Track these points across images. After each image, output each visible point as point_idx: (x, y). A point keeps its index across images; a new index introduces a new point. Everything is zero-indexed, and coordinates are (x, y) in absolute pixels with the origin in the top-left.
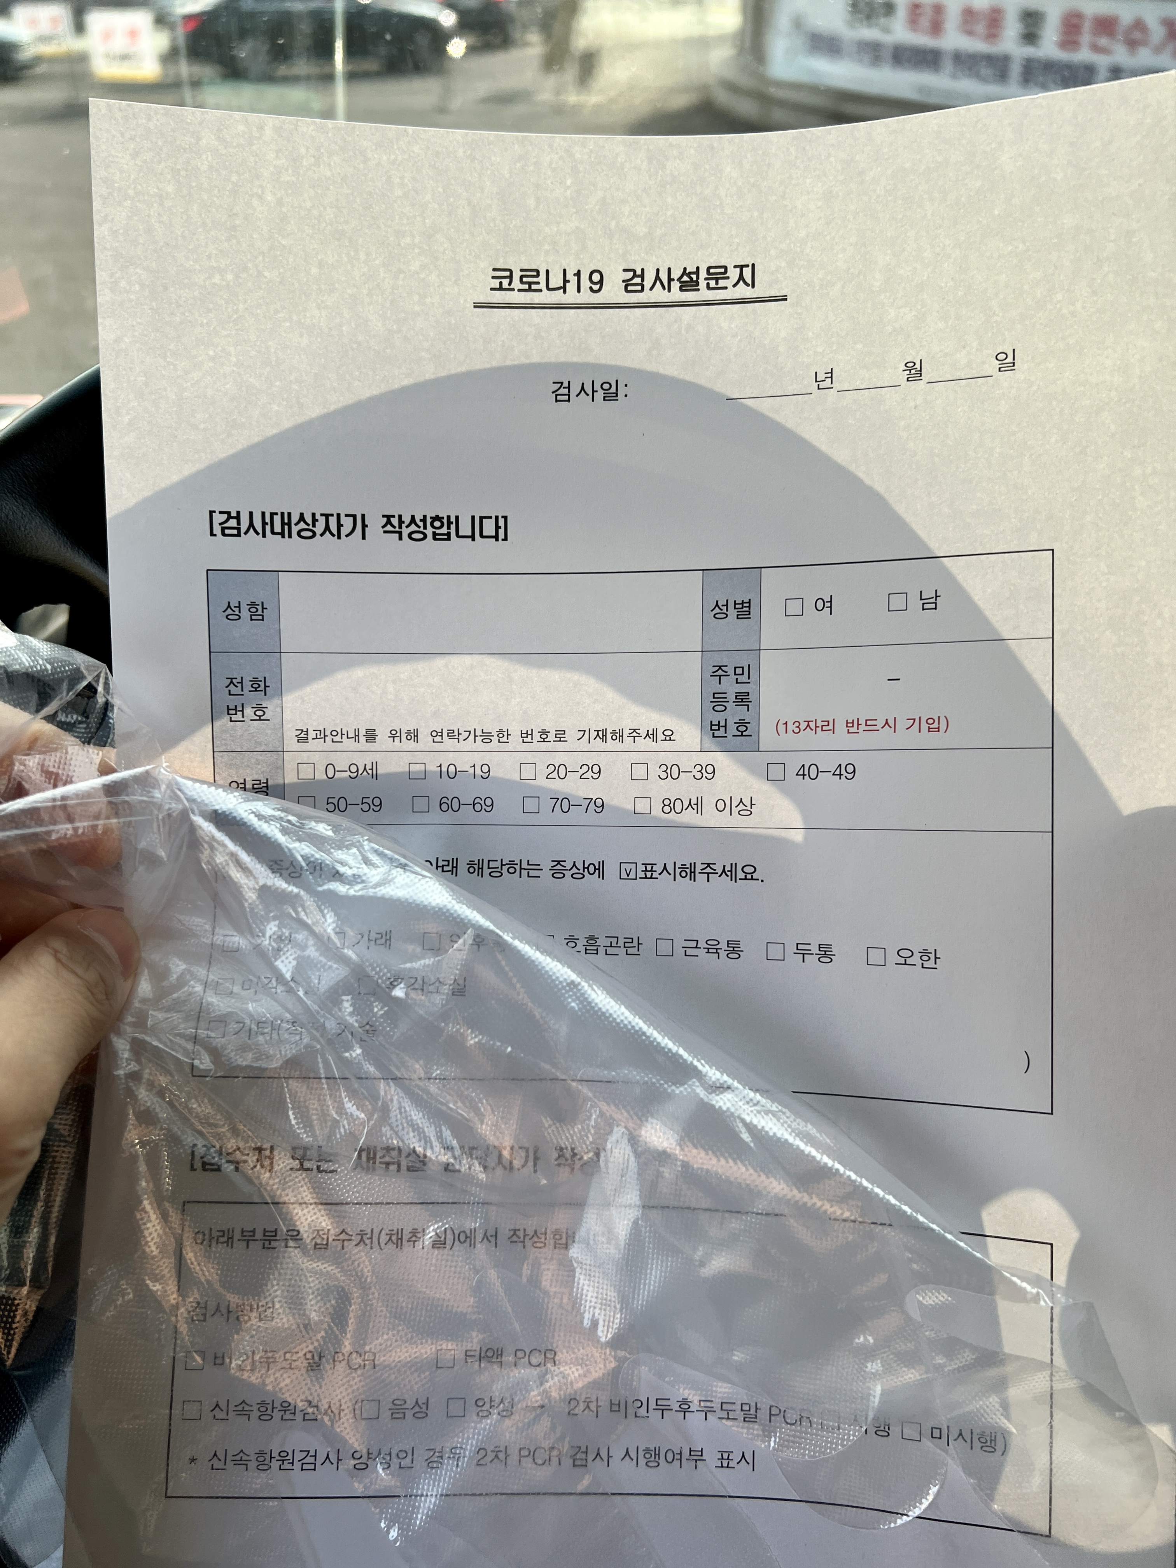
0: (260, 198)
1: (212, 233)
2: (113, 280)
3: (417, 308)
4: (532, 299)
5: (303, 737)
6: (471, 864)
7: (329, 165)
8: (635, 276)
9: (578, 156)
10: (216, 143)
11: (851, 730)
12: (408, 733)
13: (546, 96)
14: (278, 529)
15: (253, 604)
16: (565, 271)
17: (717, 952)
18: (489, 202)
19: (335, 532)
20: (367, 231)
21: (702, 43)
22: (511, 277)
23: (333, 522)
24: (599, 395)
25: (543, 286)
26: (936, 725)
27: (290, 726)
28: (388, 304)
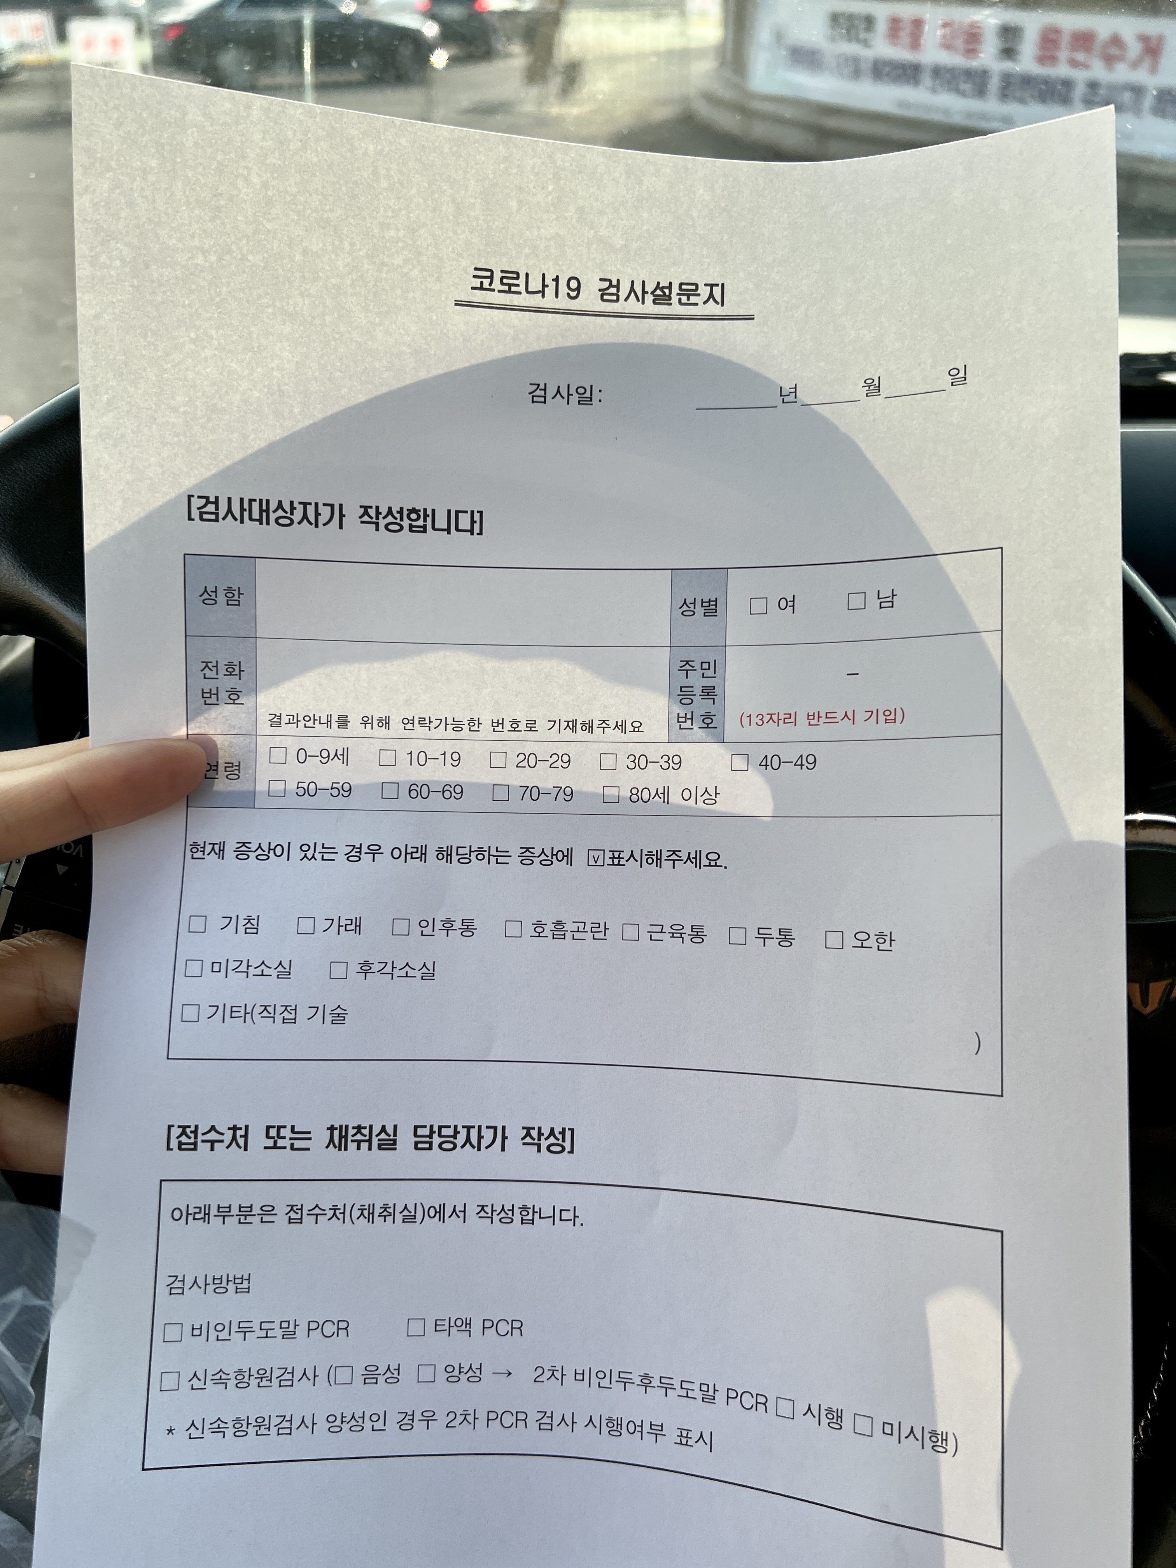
0: (246, 179)
1: (196, 212)
2: (93, 254)
3: (399, 302)
4: (511, 301)
5: (276, 721)
6: (440, 851)
7: (316, 151)
8: (611, 286)
9: (559, 162)
10: (203, 120)
11: (812, 722)
12: (380, 720)
13: (529, 108)
14: (256, 515)
15: (229, 590)
16: (544, 275)
17: (681, 937)
18: (472, 201)
19: (313, 520)
20: (352, 221)
21: (683, 55)
22: (491, 277)
23: (311, 510)
24: (575, 398)
25: (522, 288)
26: (892, 717)
27: (263, 710)
28: (371, 297)
